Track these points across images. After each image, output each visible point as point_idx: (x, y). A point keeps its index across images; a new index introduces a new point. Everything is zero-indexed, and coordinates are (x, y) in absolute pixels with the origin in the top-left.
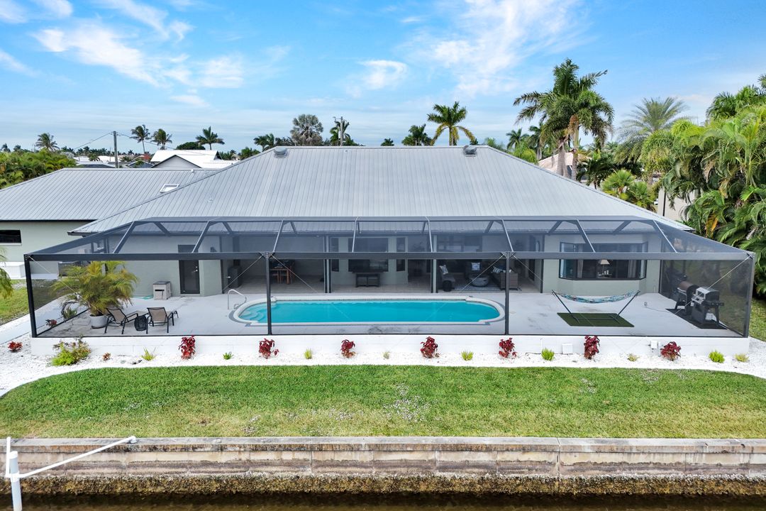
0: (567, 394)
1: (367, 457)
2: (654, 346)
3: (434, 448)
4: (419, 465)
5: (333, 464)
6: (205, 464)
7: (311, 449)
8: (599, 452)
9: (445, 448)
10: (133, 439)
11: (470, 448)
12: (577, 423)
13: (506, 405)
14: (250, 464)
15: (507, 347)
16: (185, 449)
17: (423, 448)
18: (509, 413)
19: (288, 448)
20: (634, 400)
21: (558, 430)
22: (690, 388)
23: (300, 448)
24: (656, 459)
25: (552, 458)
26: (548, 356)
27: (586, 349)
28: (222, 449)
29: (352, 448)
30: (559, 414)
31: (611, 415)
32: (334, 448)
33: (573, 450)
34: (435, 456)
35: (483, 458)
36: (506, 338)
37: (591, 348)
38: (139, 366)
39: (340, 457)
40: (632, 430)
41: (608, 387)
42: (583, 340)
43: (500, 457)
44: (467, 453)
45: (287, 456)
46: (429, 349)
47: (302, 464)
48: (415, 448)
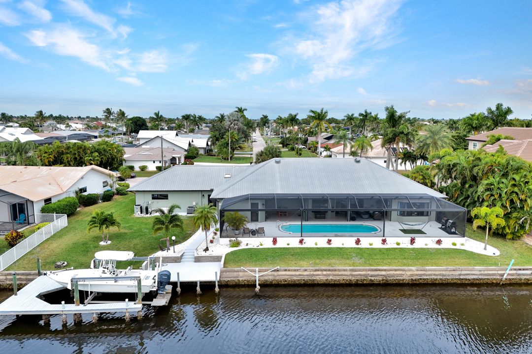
0: (406, 255)
1: (348, 273)
2: (434, 240)
3: (369, 270)
4: (364, 275)
5: (338, 275)
6: (300, 275)
7: (333, 270)
8: (417, 271)
9: (372, 270)
10: (279, 267)
11: (380, 270)
12: (410, 263)
13: (388, 259)
14: (313, 275)
15: (384, 241)
16: (295, 270)
17: (366, 270)
18: (389, 261)
19: (326, 270)
20: (427, 257)
21: (405, 265)
22: (445, 253)
23: (329, 270)
24: (434, 273)
25: (404, 273)
26: (398, 244)
27: (411, 242)
28: (306, 270)
29: (345, 270)
30: (404, 261)
31: (420, 261)
32: (339, 270)
33: (410, 270)
34: (369, 272)
35: (383, 273)
36: (384, 238)
37: (413, 241)
38: (258, 247)
39: (340, 273)
40: (427, 265)
41: (419, 253)
42: (410, 239)
43: (388, 273)
44: (378, 272)
45: (325, 273)
46: (358, 242)
47: (329, 275)
48: (363, 270)
